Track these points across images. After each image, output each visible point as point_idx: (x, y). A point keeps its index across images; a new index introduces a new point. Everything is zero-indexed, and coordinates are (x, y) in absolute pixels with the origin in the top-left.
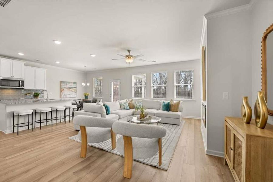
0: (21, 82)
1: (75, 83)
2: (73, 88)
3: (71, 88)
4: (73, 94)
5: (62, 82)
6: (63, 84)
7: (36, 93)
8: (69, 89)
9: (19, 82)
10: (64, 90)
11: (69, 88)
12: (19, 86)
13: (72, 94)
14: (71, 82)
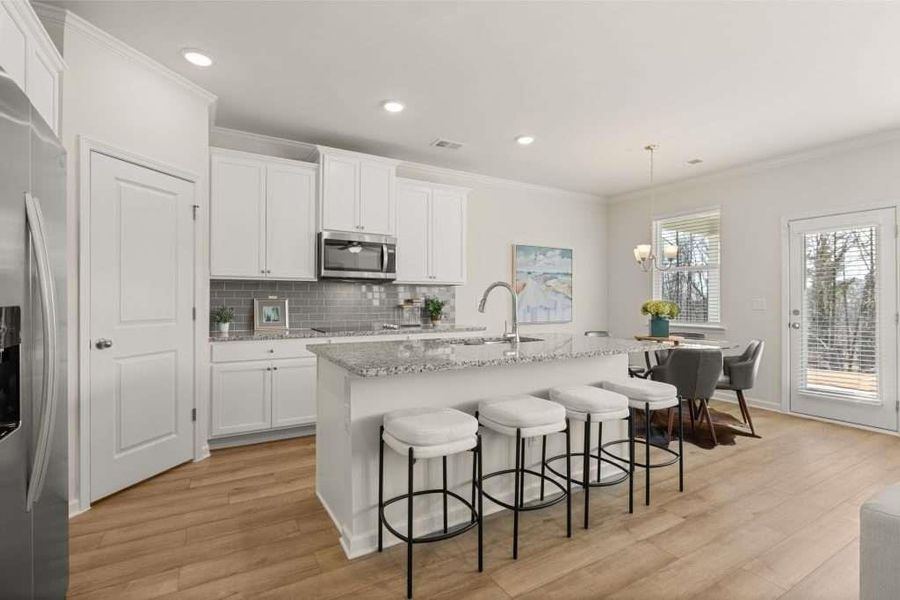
0: (385, 249)
1: (567, 253)
2: (560, 277)
3: (553, 276)
4: (559, 305)
5: (519, 248)
6: (521, 259)
7: (432, 301)
8: (545, 281)
9: (380, 250)
10: (524, 285)
11: (547, 277)
12: (381, 271)
13: (555, 308)
14: (553, 249)
